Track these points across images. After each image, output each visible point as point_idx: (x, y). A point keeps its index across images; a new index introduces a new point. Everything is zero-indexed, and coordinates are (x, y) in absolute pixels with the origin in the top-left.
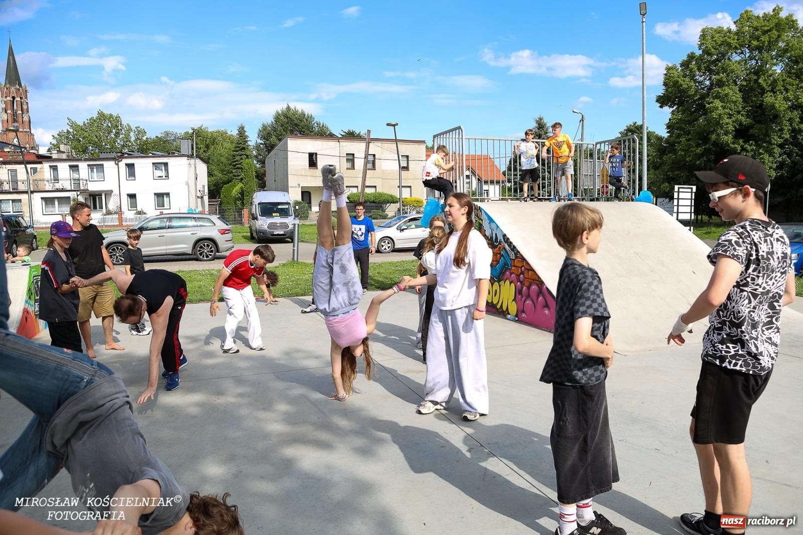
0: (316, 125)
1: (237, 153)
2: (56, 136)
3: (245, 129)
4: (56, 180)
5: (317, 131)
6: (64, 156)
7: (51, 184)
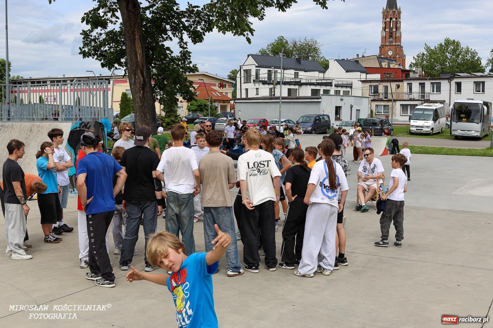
4: (411, 92)
6: (417, 76)
7: (407, 96)
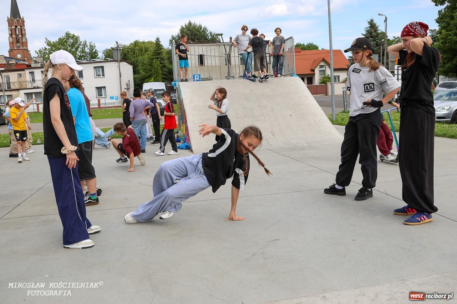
0: (209, 34)
1: (154, 57)
2: (38, 51)
3: (160, 40)
4: (34, 80)
5: (210, 39)
6: (39, 65)
7: (30, 84)
